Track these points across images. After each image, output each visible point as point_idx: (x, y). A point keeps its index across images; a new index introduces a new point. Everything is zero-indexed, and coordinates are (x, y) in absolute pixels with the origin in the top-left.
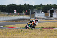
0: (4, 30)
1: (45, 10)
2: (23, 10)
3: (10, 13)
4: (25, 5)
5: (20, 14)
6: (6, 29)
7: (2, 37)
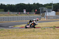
0: (15, 30)
1: (55, 9)
2: (32, 9)
3: (19, 13)
4: (34, 4)
5: (29, 14)
6: (18, 29)
7: (14, 37)
